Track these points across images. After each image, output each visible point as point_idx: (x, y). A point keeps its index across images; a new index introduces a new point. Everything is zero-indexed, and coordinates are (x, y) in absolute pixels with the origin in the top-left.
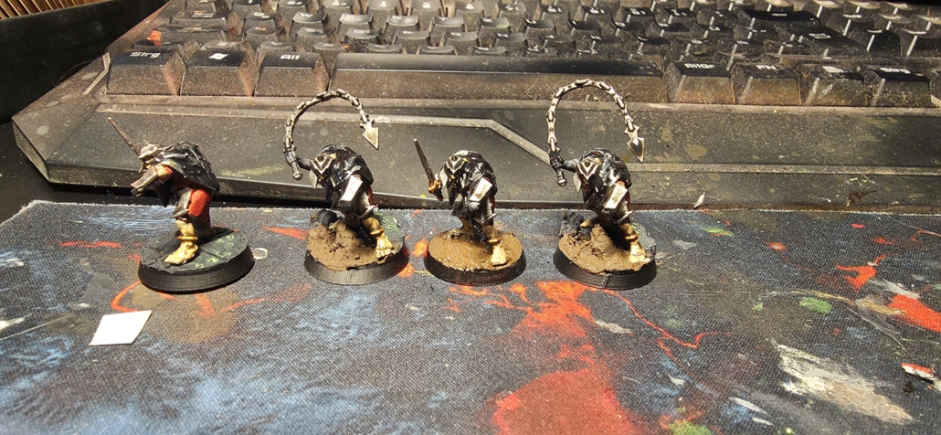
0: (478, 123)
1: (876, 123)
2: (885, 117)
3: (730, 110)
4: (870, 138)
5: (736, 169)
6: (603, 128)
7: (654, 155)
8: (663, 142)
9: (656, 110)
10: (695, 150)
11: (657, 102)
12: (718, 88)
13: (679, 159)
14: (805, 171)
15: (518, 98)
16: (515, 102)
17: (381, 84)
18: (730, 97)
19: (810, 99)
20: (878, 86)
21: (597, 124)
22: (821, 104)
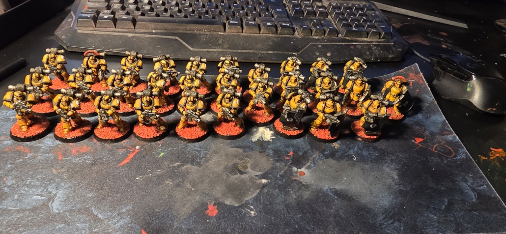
0: (173, 38)
1: (275, 40)
2: (277, 38)
3: (239, 35)
4: (271, 43)
5: (234, 51)
6: (205, 40)
7: (216, 47)
8: (219, 43)
9: (220, 34)
10: (226, 46)
11: (221, 32)
12: (237, 29)
13: (221, 48)
14: (251, 52)
16: (184, 31)
17: (149, 26)
18: (241, 31)
19: (261, 32)
20: (279, 29)
21: (203, 39)
22: (264, 33)
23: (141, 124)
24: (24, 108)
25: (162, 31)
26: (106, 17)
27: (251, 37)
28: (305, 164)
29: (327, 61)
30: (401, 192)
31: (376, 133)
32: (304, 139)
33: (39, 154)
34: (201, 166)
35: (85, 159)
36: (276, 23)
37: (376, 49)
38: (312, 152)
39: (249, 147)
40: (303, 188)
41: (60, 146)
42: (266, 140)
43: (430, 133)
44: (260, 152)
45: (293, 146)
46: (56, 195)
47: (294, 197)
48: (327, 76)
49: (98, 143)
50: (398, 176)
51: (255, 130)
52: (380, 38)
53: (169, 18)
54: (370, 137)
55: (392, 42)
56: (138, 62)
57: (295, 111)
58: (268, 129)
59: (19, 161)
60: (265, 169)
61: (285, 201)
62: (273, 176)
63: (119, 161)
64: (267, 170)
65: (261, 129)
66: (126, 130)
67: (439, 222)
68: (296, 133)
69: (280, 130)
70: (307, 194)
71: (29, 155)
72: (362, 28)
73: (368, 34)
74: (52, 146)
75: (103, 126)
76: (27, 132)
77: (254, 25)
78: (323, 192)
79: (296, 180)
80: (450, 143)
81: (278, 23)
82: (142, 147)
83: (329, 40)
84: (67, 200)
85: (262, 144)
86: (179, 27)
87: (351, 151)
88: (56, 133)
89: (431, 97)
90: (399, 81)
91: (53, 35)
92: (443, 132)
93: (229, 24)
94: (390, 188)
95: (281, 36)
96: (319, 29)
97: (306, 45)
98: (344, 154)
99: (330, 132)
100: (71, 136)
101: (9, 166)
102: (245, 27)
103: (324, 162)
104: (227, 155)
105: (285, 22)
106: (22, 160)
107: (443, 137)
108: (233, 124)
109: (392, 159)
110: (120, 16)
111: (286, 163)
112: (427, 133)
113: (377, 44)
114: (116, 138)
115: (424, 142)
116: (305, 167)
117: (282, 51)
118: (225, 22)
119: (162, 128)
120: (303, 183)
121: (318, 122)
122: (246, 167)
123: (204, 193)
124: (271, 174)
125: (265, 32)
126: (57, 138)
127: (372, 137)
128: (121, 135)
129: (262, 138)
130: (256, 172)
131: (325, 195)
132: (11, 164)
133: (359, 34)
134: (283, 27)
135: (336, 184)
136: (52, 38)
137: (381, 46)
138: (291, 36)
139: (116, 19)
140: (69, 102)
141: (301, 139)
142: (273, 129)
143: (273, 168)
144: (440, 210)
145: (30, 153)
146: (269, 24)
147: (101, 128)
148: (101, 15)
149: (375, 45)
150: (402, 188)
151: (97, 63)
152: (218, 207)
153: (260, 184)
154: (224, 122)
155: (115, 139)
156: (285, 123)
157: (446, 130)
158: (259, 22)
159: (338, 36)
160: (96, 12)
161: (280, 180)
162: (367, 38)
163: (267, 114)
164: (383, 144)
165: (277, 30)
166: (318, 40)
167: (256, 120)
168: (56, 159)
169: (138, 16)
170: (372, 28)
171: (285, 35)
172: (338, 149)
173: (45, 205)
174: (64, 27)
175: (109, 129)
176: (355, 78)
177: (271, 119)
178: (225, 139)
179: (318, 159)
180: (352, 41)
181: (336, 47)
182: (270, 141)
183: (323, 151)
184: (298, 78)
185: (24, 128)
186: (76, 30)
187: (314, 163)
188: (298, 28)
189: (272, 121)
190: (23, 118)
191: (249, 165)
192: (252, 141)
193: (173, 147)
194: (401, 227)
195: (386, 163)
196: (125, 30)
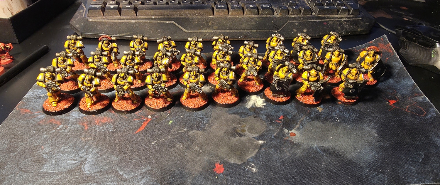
0: (170, 22)
1: (257, 20)
2: (259, 18)
3: (226, 17)
4: (254, 23)
5: (223, 31)
6: (197, 23)
7: (207, 28)
8: (209, 25)
9: (210, 17)
10: (215, 27)
11: (211, 15)
12: (224, 12)
13: (211, 29)
14: (237, 31)
15: (180, 15)
16: (179, 16)
17: (149, 13)
18: (227, 13)
19: (245, 14)
20: (261, 10)
21: (196, 21)
22: (247, 15)
23: (151, 97)
24: (54, 86)
25: (160, 17)
26: (112, 7)
27: (236, 18)
28: (295, 126)
29: (306, 36)
30: (381, 147)
31: (354, 97)
32: (291, 104)
33: (69, 125)
34: (206, 130)
35: (107, 128)
36: (257, 6)
37: (346, 24)
38: (300, 115)
39: (244, 113)
40: (295, 146)
41: (84, 118)
42: (259, 106)
43: (402, 96)
44: (254, 117)
45: (282, 111)
46: (86, 159)
47: (289, 155)
48: (309, 49)
49: (117, 115)
50: (377, 134)
51: (248, 98)
52: (349, 14)
53: (165, 5)
54: (349, 100)
55: (360, 17)
56: (144, 44)
57: (284, 81)
58: (259, 97)
59: (52, 132)
60: (260, 132)
61: (281, 159)
62: (268, 138)
63: (136, 129)
64: (262, 133)
65: (253, 97)
66: (139, 102)
67: (418, 173)
68: (284, 99)
69: (270, 98)
70: (299, 152)
71: (61, 126)
72: (333, 6)
73: (338, 11)
74: (78, 118)
75: (119, 100)
76: (57, 107)
77: (239, 8)
78: (313, 150)
79: (288, 140)
80: (421, 103)
81: (259, 6)
82: (153, 116)
83: (304, 18)
84: (96, 163)
85: (255, 110)
86: (174, 13)
87: (334, 114)
88: (80, 107)
89: (400, 64)
90: (373, 51)
91: (69, 24)
92: (413, 94)
93: (217, 8)
94: (371, 144)
95: (262, 16)
96: (296, 9)
97: (284, 24)
98: (327, 116)
99: (314, 98)
100: (94, 109)
101: (45, 136)
102: (231, 10)
103: (311, 124)
104: (227, 121)
105: (265, 4)
106: (55, 131)
107: (414, 98)
108: (229, 94)
109: (370, 120)
110: (124, 5)
111: (278, 125)
112: (399, 95)
113: (347, 19)
114: (131, 109)
115: (398, 103)
116: (295, 128)
117: (264, 29)
118: (213, 6)
119: (169, 100)
120: (295, 142)
121: (303, 89)
122: (244, 131)
123: (210, 154)
124: (267, 136)
125: (248, 13)
126: (81, 111)
127: (351, 101)
128: (134, 107)
129: (255, 105)
130: (253, 135)
131: (315, 152)
132: (46, 134)
133: (331, 11)
134: (263, 8)
135: (323, 143)
136: (68, 27)
137: (351, 22)
138: (271, 16)
139: (120, 8)
140: (91, 80)
141: (289, 105)
142: (264, 97)
143: (267, 131)
144: (419, 162)
145: (61, 124)
146: (251, 6)
147: (117, 101)
148: (107, 5)
149: (345, 21)
150: (382, 144)
151: (110, 46)
152: (223, 166)
153: (258, 144)
154: (221, 92)
155: (130, 111)
156: (274, 91)
157: (417, 93)
158: (242, 5)
159: (312, 14)
160: (103, 3)
161: (275, 140)
162: (338, 14)
163: (257, 84)
164: (360, 107)
165: (258, 11)
166: (295, 18)
167: (248, 90)
168: (83, 129)
169: (139, 4)
170: (342, 6)
171: (265, 16)
172: (322, 113)
173: (78, 168)
174: (77, 18)
175: (125, 102)
176: (333, 50)
177: (261, 88)
178: (223, 107)
179: (305, 121)
180: (325, 18)
181: (310, 23)
182: (262, 107)
183: (309, 115)
184: (283, 51)
185: (54, 104)
186: (88, 19)
187: (302, 125)
188: (276, 8)
189: (262, 90)
190: (53, 96)
191: (246, 129)
192: (246, 108)
193: (179, 116)
194: (384, 178)
195: (365, 122)
196: (129, 17)
